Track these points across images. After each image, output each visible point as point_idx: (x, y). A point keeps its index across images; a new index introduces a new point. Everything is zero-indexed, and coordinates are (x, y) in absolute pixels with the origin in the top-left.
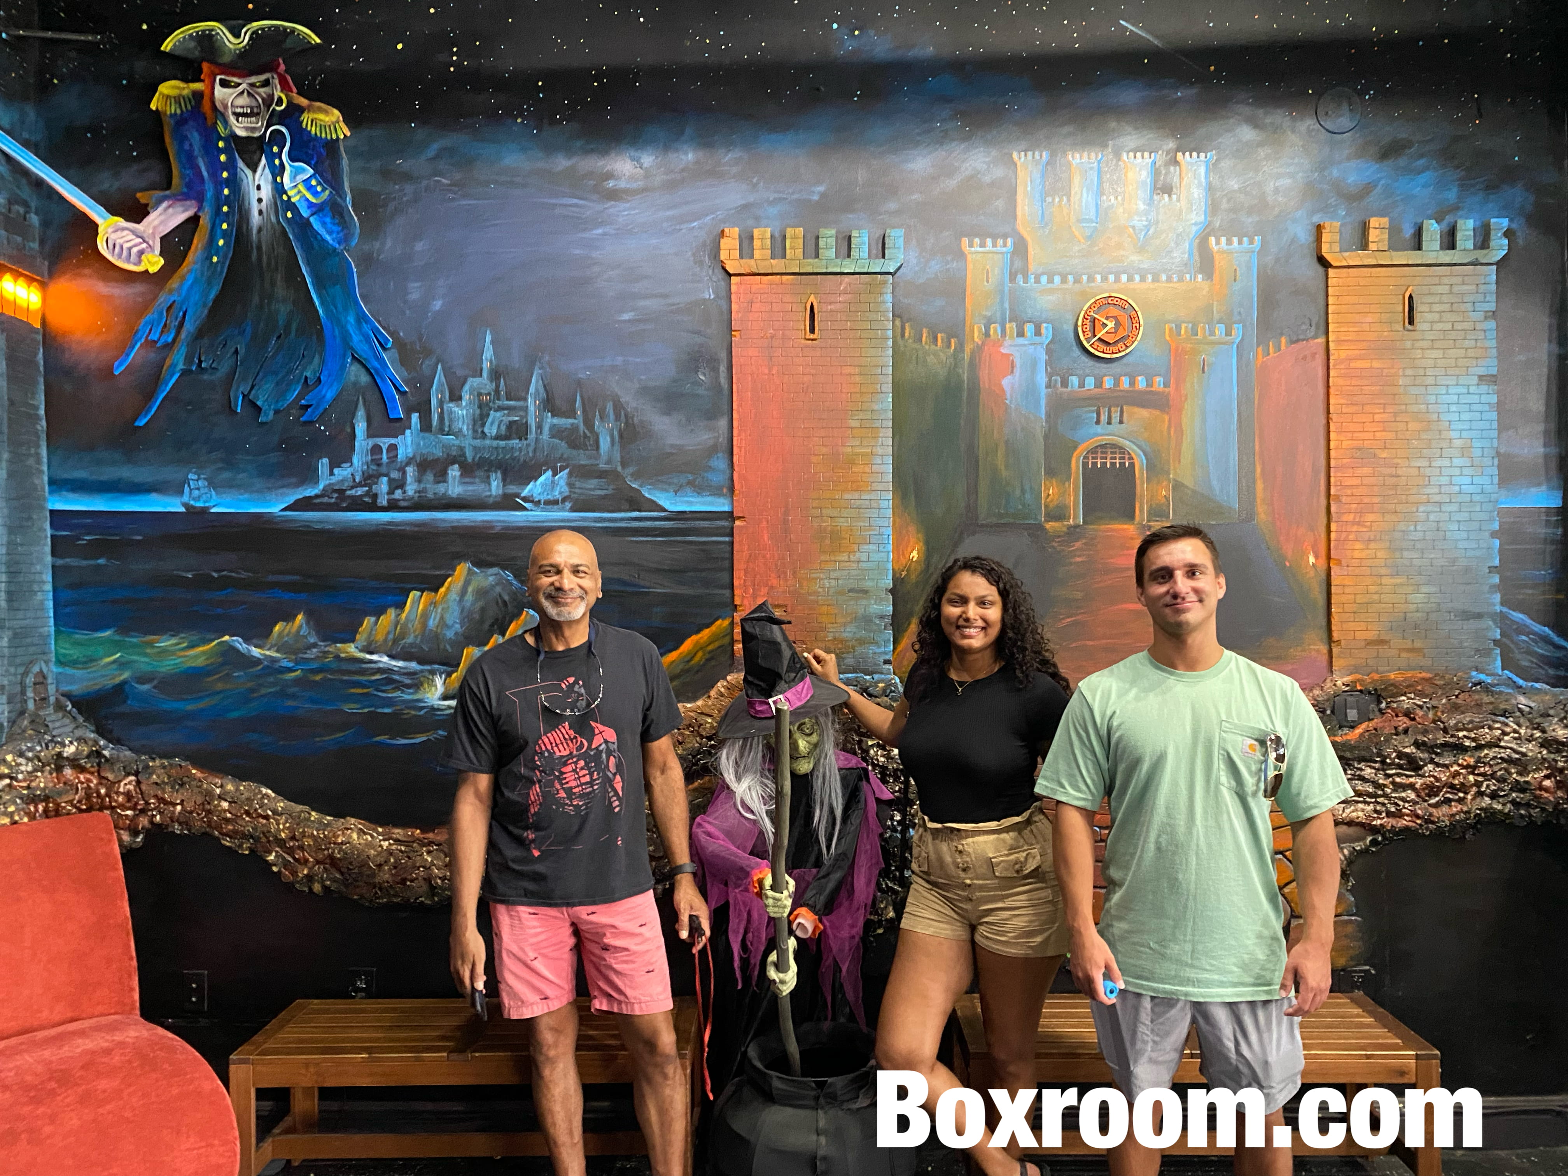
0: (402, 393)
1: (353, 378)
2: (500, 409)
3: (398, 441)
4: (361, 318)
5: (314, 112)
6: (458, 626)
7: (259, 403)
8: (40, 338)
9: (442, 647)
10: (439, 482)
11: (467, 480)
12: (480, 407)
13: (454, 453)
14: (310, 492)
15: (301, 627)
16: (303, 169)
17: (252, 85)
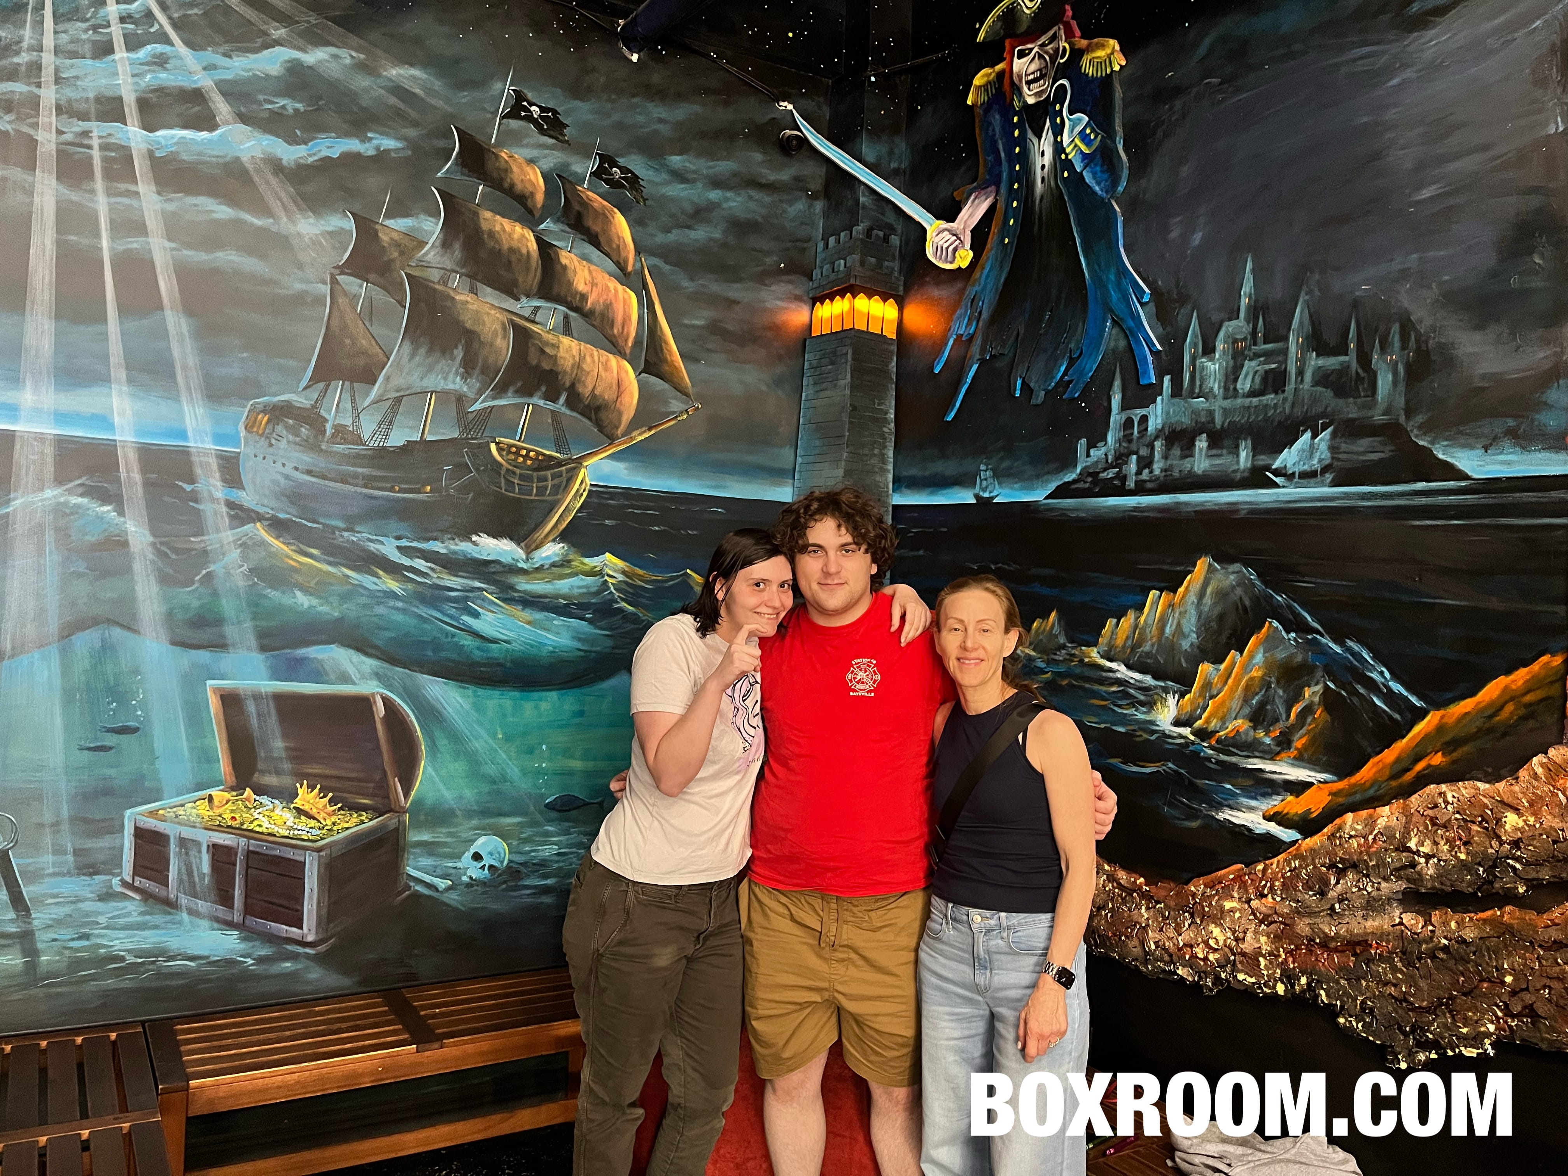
0: (1157, 353)
1: (1112, 344)
2: (1256, 356)
3: (1149, 411)
4: (1123, 272)
5: (1093, 51)
6: (1194, 636)
7: (1032, 385)
8: (894, 347)
9: (1177, 658)
10: (1186, 457)
11: (1214, 452)
12: (1234, 358)
13: (1203, 420)
14: (1070, 477)
15: (1053, 625)
16: (1080, 120)
17: (1043, 45)
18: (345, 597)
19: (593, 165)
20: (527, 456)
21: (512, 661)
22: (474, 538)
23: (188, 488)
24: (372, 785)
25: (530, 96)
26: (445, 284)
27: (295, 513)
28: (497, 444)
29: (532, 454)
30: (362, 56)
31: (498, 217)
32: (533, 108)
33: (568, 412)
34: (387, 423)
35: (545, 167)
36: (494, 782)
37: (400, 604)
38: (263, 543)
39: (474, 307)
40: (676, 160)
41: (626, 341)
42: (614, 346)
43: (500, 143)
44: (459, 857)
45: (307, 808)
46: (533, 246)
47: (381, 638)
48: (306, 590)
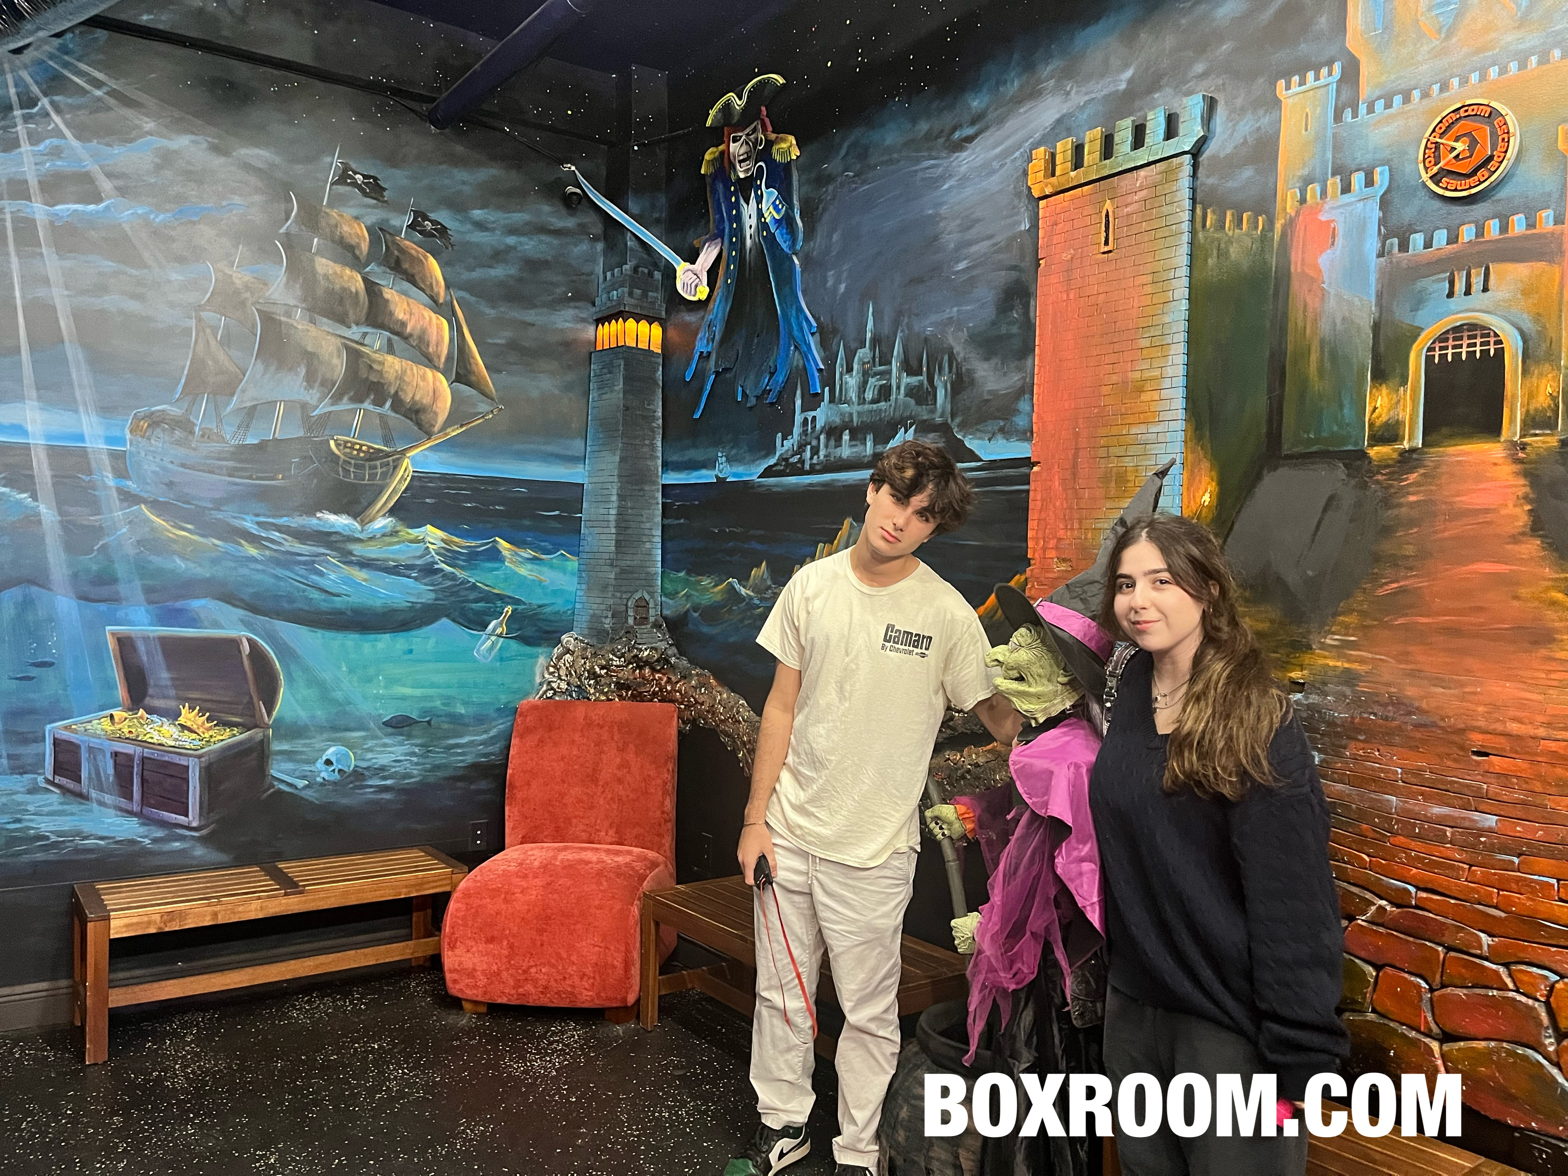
0: (820, 370)
2: (876, 374)
3: (817, 413)
4: (800, 310)
5: (779, 143)
7: (748, 392)
8: (660, 360)
10: (838, 446)
11: (853, 443)
12: (863, 375)
13: (847, 420)
14: (772, 461)
15: (763, 572)
16: (772, 193)
17: (748, 135)
18: (214, 561)
19: (408, 220)
20: (360, 450)
21: (352, 610)
22: (319, 515)
23: (87, 479)
24: (241, 707)
25: (354, 166)
26: (289, 317)
27: (172, 496)
28: (335, 441)
29: (364, 448)
30: (216, 141)
31: (331, 263)
32: (358, 176)
33: (393, 414)
34: (245, 426)
35: (369, 223)
36: (340, 704)
37: (260, 567)
38: (148, 520)
39: (314, 334)
40: (477, 214)
41: (439, 357)
42: (429, 361)
43: (330, 205)
44: (313, 762)
45: (189, 724)
46: (361, 285)
47: (246, 594)
48: (183, 558)
